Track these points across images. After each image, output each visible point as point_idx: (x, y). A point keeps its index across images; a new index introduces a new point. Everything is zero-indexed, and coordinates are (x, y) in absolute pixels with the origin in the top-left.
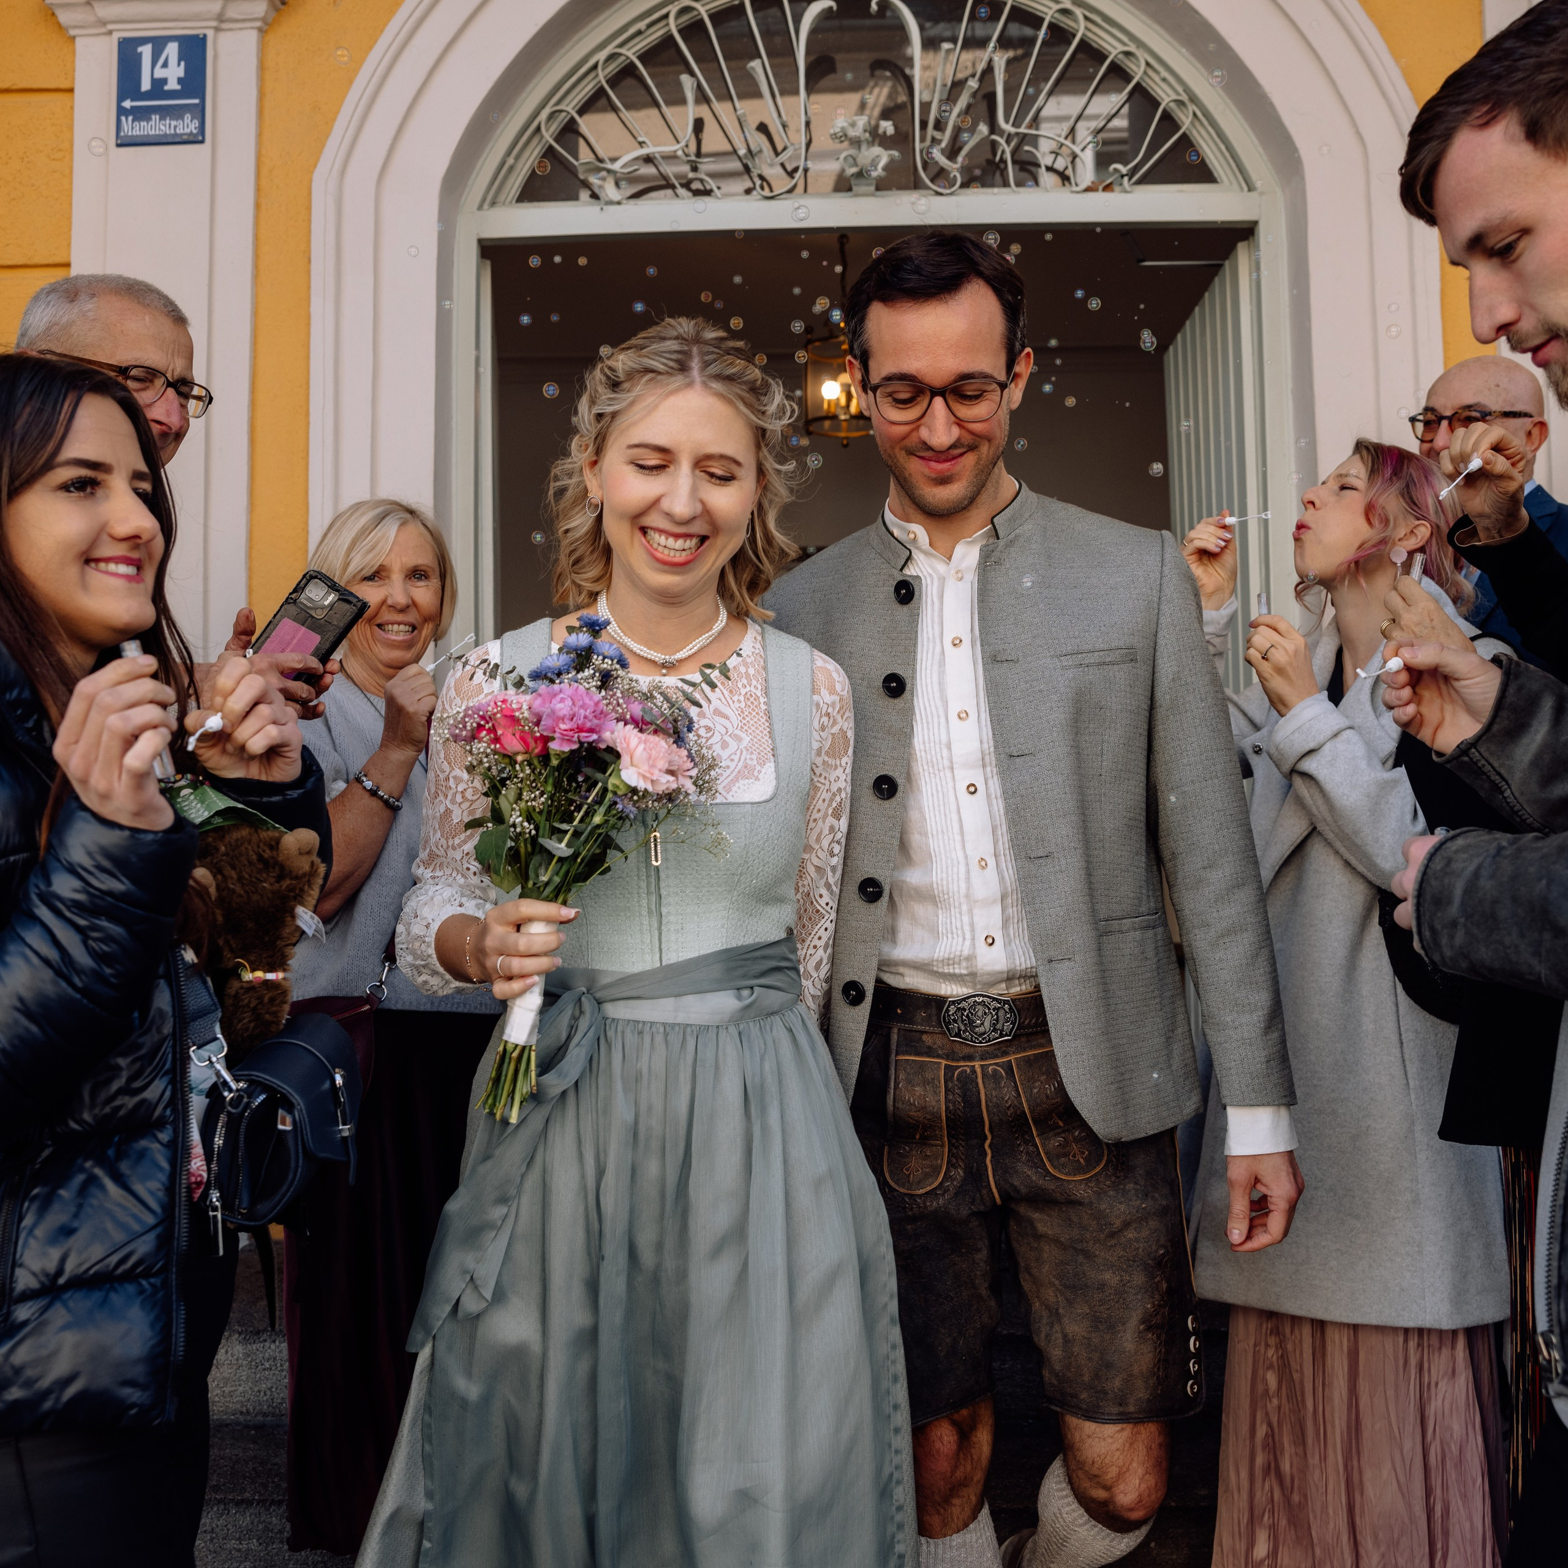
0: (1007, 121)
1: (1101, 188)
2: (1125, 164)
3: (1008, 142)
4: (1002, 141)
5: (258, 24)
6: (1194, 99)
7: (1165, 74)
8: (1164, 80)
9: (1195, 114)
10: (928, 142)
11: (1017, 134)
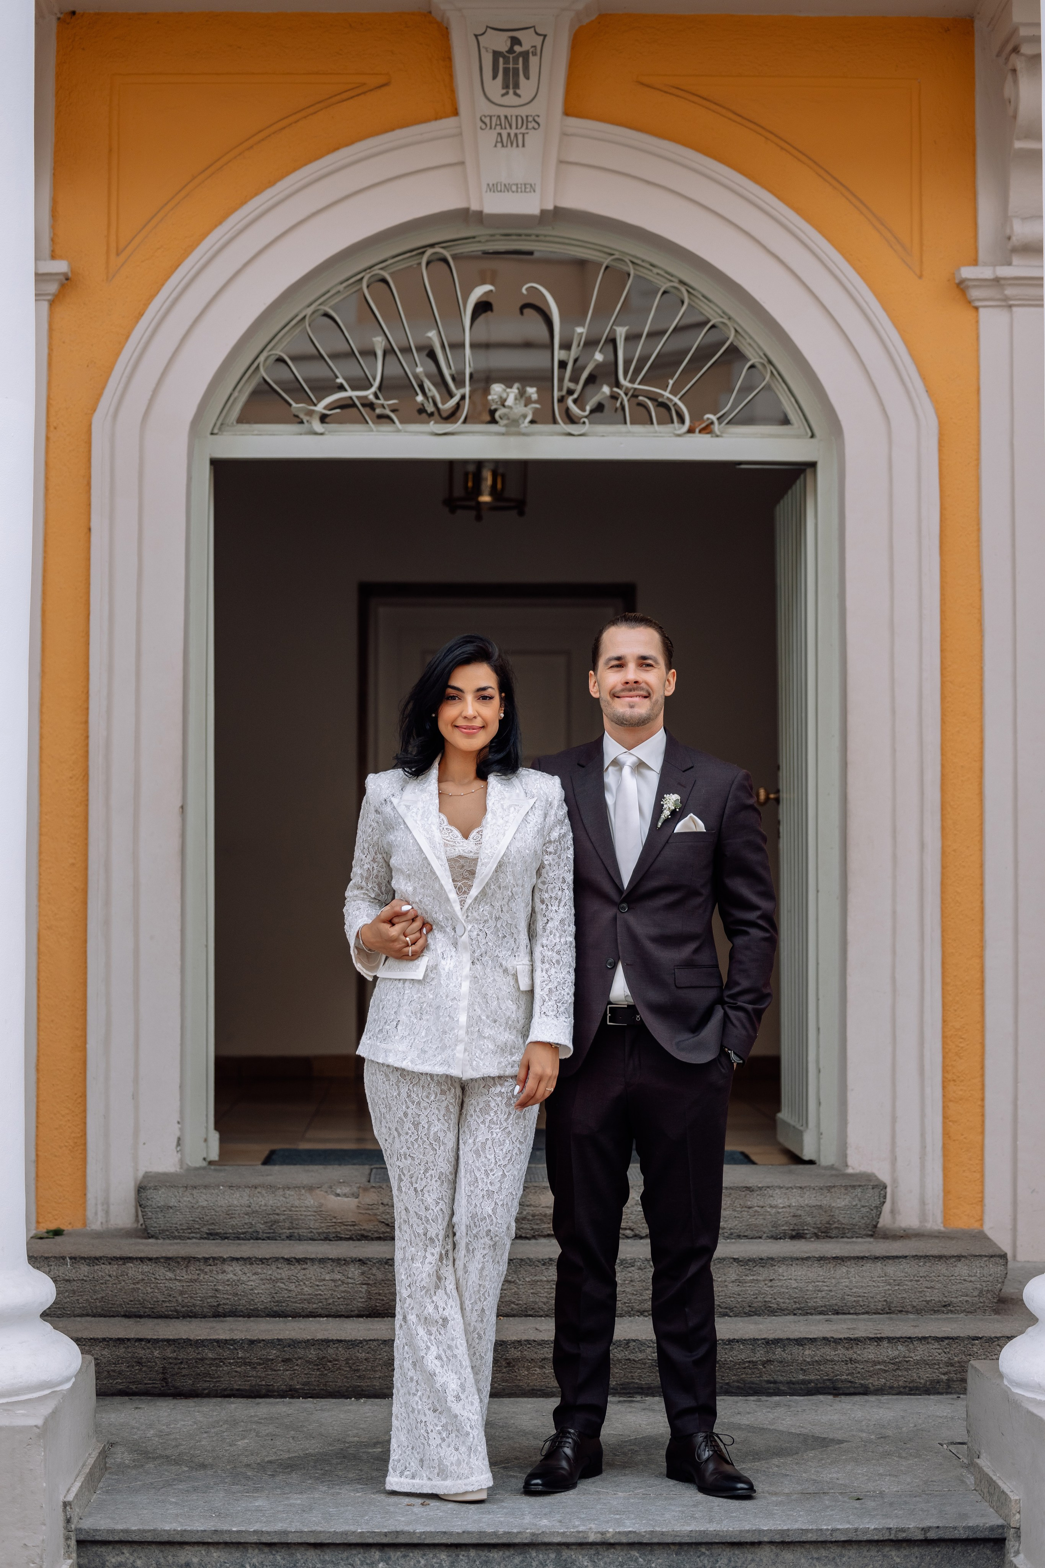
0: (625, 378)
1: (697, 430)
2: (715, 414)
3: (626, 394)
4: (621, 393)
5: (49, 298)
6: (770, 362)
7: (749, 340)
8: (750, 344)
9: (772, 372)
10: (564, 392)
11: (632, 388)
